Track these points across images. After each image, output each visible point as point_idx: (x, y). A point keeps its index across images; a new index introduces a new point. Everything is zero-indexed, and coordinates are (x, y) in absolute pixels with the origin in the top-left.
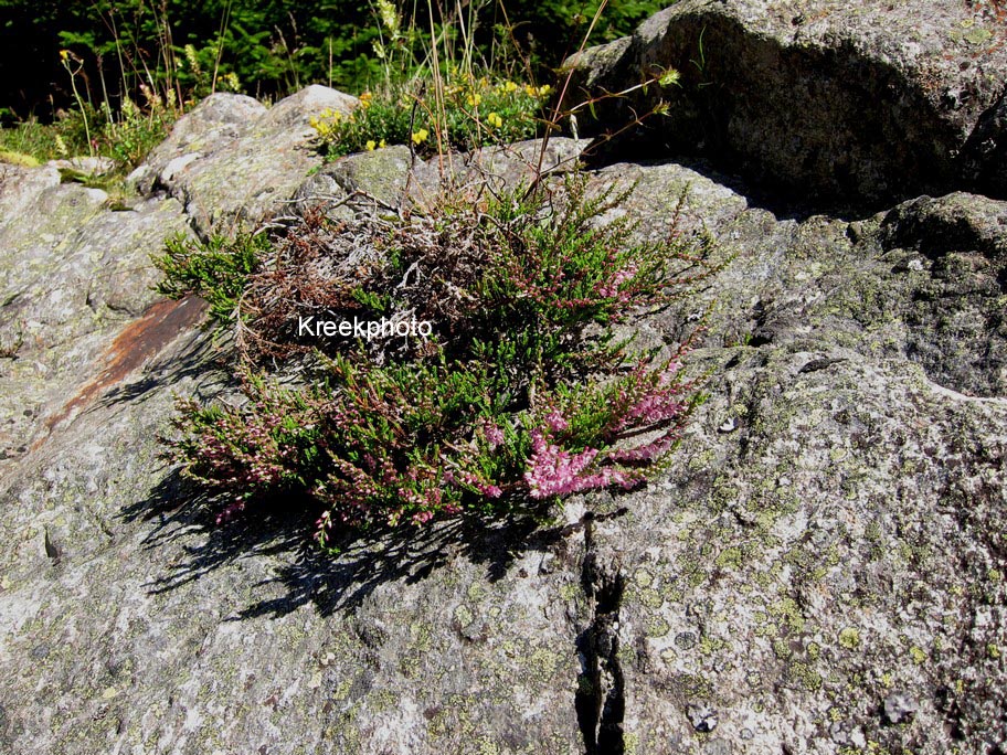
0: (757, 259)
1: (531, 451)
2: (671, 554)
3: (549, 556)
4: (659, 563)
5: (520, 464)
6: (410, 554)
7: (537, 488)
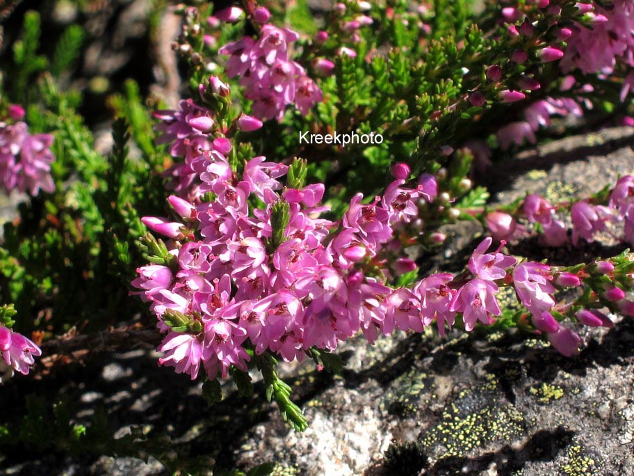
7: (188, 331)
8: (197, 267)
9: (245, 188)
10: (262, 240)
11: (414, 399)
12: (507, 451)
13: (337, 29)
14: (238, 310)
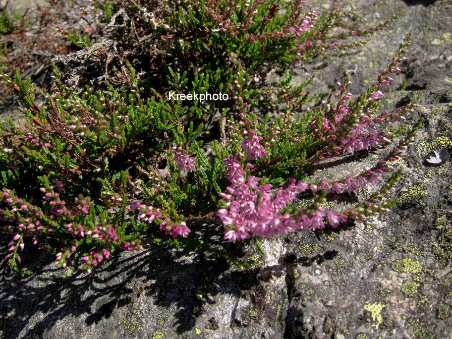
0: (395, 32)
1: (225, 183)
2: (398, 315)
3: (244, 303)
4: (383, 327)
5: (213, 198)
6: (95, 284)
7: (233, 229)
8: (235, 210)
9: (249, 185)
10: (254, 202)
11: (292, 238)
12: (319, 256)
13: (271, 135)
14: (247, 224)
